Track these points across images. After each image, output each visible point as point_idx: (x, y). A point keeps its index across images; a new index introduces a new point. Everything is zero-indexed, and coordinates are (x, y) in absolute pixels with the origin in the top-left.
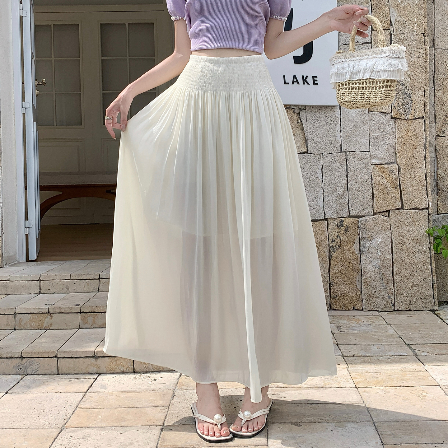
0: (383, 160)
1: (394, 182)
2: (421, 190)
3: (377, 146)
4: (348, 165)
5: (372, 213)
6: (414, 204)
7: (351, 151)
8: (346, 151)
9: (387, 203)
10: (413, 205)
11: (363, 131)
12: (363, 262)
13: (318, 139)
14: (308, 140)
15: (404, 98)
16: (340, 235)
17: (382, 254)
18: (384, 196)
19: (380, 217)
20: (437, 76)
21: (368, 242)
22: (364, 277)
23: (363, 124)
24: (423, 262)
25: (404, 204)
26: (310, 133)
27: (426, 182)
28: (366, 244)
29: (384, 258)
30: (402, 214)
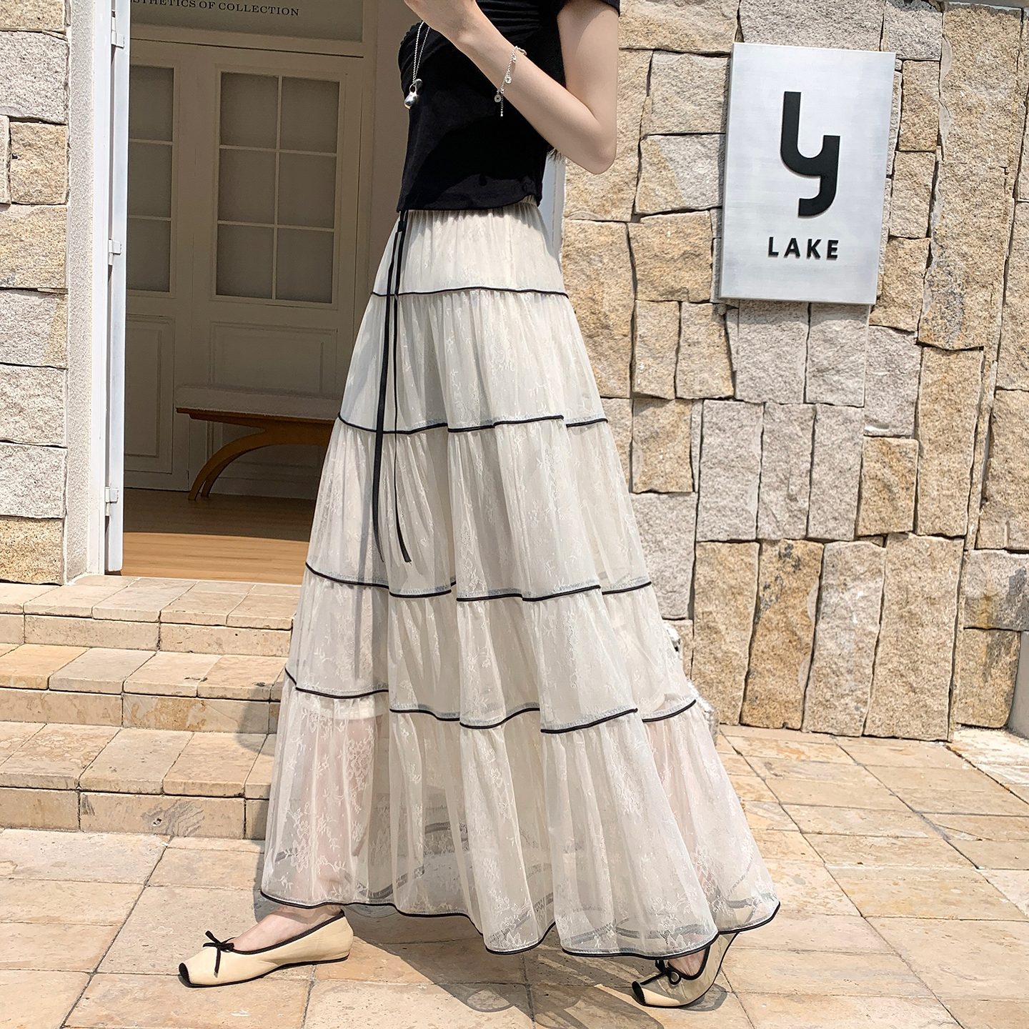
0: (890, 428)
1: (906, 477)
2: (957, 497)
3: (880, 398)
4: (817, 432)
5: (853, 535)
6: (939, 525)
7: (826, 403)
8: (815, 402)
9: (886, 517)
12: (820, 635)
13: (758, 371)
14: (738, 373)
15: (948, 303)
16: (782, 574)
17: (861, 621)
18: (880, 503)
19: (867, 546)
20: (1014, 259)
21: (836, 595)
22: (816, 665)
23: (855, 350)
24: (938, 644)
25: (919, 523)
26: (744, 359)
27: (971, 483)
28: (831, 598)
29: (864, 630)
30: (911, 544)
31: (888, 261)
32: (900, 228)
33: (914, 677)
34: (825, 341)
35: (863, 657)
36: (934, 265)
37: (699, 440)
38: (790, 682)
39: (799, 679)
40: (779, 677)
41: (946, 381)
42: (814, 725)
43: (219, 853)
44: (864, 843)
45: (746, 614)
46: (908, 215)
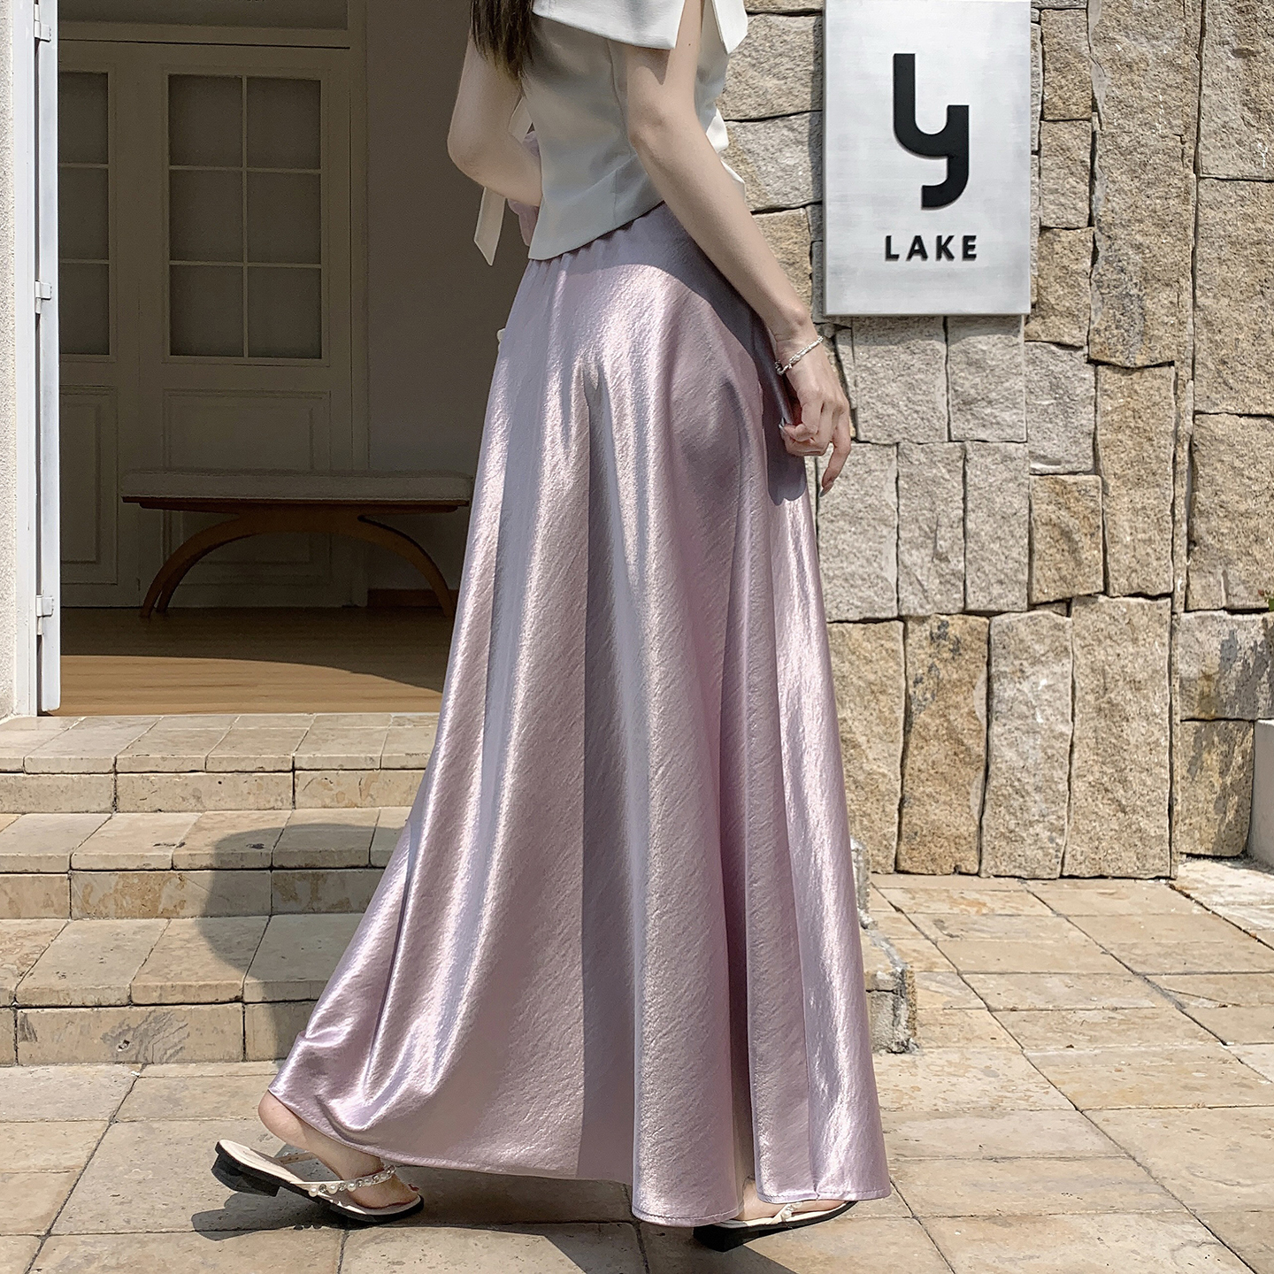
3: (1047, 430)
7: (978, 440)
8: (963, 440)
9: (1068, 576)
11: (1009, 391)
12: (995, 741)
13: (885, 407)
14: (860, 411)
15: (1124, 308)
16: (937, 663)
17: (1048, 719)
18: (1059, 556)
19: (1047, 617)
20: (1202, 250)
21: (1011, 686)
22: (993, 783)
23: (1008, 374)
24: (1149, 744)
25: (1111, 582)
26: (864, 392)
28: (1005, 690)
29: (1052, 731)
30: (1102, 609)
31: (1042, 258)
32: (1055, 216)
33: (1122, 791)
34: (970, 364)
35: (1054, 767)
36: (1101, 262)
38: (959, 809)
39: (971, 804)
40: (945, 803)
41: (1130, 406)
42: (996, 866)
43: (210, 1079)
44: (1073, 1020)
45: (893, 720)
46: (1062, 200)
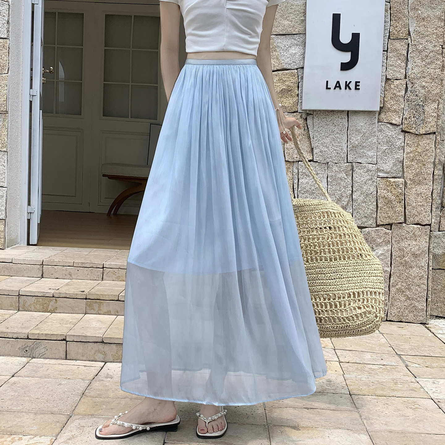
0: (390, 174)
1: (399, 197)
2: (425, 206)
3: (385, 160)
4: (354, 176)
5: (375, 225)
6: (417, 219)
7: (358, 163)
8: (352, 162)
9: (391, 216)
10: (416, 221)
11: (370, 143)
13: (324, 148)
14: (314, 149)
15: (417, 110)
18: (387, 209)
19: (382, 230)
23: (371, 136)
24: (419, 276)
25: (407, 219)
26: (316, 141)
27: (432, 199)
30: (404, 228)
31: (386, 90)
32: (392, 75)
33: (408, 292)
34: (356, 131)
36: (409, 92)
37: (297, 180)
41: (417, 151)
46: (395, 69)
